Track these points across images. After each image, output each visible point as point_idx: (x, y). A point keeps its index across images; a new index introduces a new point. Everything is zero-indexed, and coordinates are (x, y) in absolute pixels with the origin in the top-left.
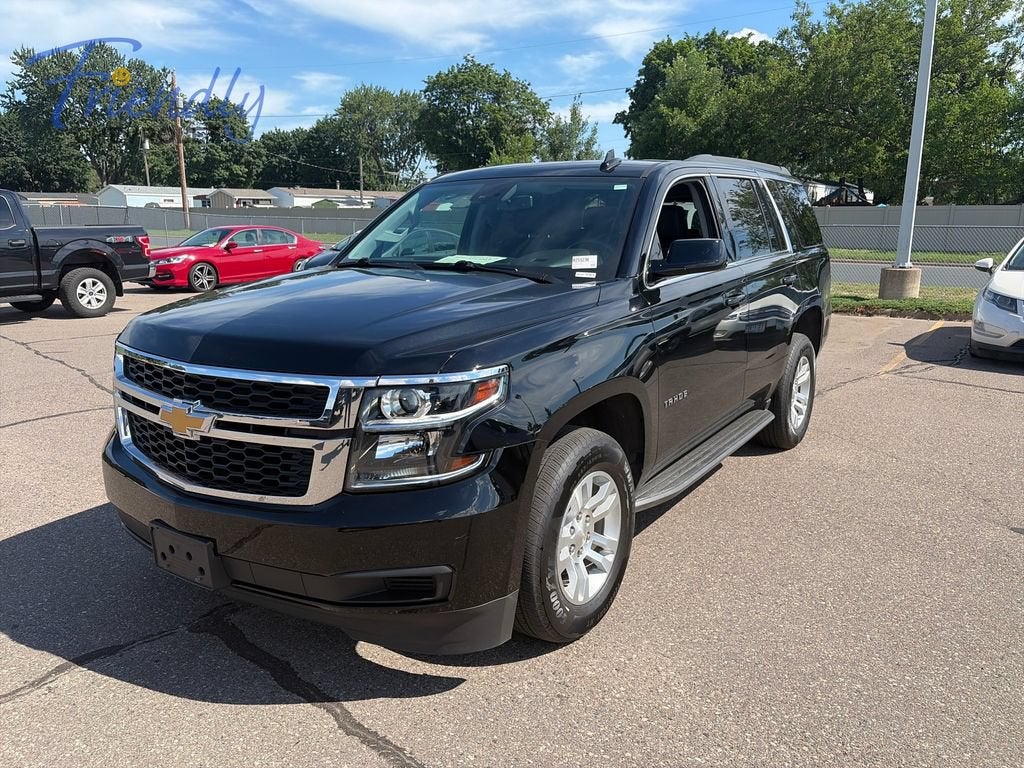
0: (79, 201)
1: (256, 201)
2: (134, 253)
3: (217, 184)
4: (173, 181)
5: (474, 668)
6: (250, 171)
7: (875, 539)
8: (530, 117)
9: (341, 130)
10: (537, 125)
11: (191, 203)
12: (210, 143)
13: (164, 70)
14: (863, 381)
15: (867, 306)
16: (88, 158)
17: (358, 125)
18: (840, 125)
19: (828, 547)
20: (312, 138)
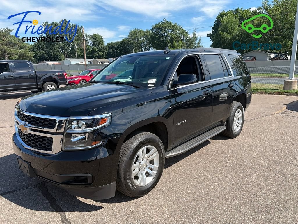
0: (59, 63)
1: (104, 62)
2: (62, 77)
3: (95, 58)
4: (83, 57)
5: (108, 204)
6: (104, 54)
7: (250, 169)
8: (182, 36)
9: (129, 41)
10: (184, 38)
11: (87, 63)
12: (93, 46)
13: (82, 27)
14: (267, 116)
15: (279, 92)
16: (62, 51)
17: (134, 40)
18: (278, 35)
19: (233, 171)
20: (121, 44)
